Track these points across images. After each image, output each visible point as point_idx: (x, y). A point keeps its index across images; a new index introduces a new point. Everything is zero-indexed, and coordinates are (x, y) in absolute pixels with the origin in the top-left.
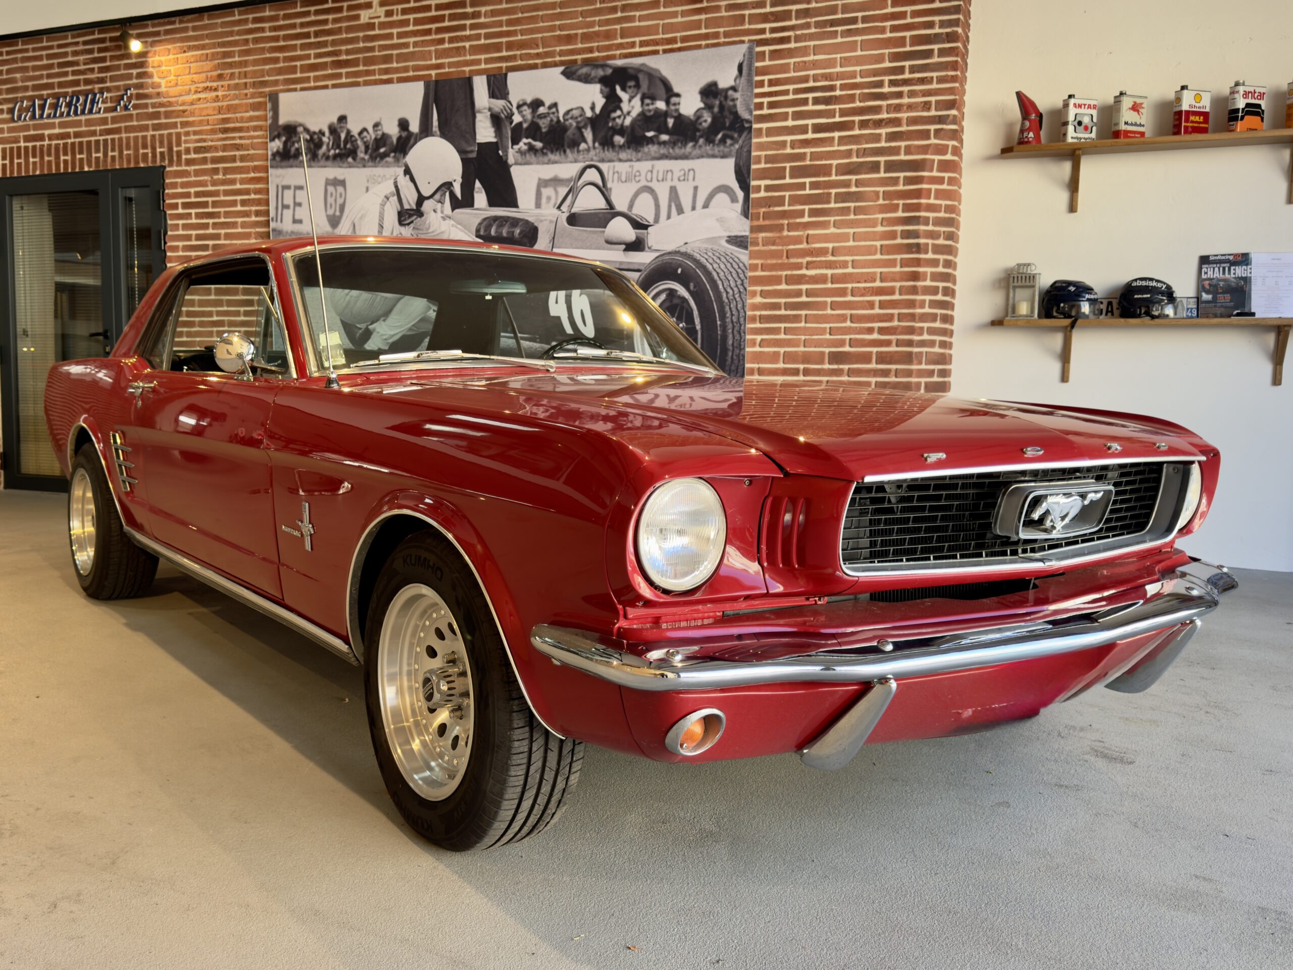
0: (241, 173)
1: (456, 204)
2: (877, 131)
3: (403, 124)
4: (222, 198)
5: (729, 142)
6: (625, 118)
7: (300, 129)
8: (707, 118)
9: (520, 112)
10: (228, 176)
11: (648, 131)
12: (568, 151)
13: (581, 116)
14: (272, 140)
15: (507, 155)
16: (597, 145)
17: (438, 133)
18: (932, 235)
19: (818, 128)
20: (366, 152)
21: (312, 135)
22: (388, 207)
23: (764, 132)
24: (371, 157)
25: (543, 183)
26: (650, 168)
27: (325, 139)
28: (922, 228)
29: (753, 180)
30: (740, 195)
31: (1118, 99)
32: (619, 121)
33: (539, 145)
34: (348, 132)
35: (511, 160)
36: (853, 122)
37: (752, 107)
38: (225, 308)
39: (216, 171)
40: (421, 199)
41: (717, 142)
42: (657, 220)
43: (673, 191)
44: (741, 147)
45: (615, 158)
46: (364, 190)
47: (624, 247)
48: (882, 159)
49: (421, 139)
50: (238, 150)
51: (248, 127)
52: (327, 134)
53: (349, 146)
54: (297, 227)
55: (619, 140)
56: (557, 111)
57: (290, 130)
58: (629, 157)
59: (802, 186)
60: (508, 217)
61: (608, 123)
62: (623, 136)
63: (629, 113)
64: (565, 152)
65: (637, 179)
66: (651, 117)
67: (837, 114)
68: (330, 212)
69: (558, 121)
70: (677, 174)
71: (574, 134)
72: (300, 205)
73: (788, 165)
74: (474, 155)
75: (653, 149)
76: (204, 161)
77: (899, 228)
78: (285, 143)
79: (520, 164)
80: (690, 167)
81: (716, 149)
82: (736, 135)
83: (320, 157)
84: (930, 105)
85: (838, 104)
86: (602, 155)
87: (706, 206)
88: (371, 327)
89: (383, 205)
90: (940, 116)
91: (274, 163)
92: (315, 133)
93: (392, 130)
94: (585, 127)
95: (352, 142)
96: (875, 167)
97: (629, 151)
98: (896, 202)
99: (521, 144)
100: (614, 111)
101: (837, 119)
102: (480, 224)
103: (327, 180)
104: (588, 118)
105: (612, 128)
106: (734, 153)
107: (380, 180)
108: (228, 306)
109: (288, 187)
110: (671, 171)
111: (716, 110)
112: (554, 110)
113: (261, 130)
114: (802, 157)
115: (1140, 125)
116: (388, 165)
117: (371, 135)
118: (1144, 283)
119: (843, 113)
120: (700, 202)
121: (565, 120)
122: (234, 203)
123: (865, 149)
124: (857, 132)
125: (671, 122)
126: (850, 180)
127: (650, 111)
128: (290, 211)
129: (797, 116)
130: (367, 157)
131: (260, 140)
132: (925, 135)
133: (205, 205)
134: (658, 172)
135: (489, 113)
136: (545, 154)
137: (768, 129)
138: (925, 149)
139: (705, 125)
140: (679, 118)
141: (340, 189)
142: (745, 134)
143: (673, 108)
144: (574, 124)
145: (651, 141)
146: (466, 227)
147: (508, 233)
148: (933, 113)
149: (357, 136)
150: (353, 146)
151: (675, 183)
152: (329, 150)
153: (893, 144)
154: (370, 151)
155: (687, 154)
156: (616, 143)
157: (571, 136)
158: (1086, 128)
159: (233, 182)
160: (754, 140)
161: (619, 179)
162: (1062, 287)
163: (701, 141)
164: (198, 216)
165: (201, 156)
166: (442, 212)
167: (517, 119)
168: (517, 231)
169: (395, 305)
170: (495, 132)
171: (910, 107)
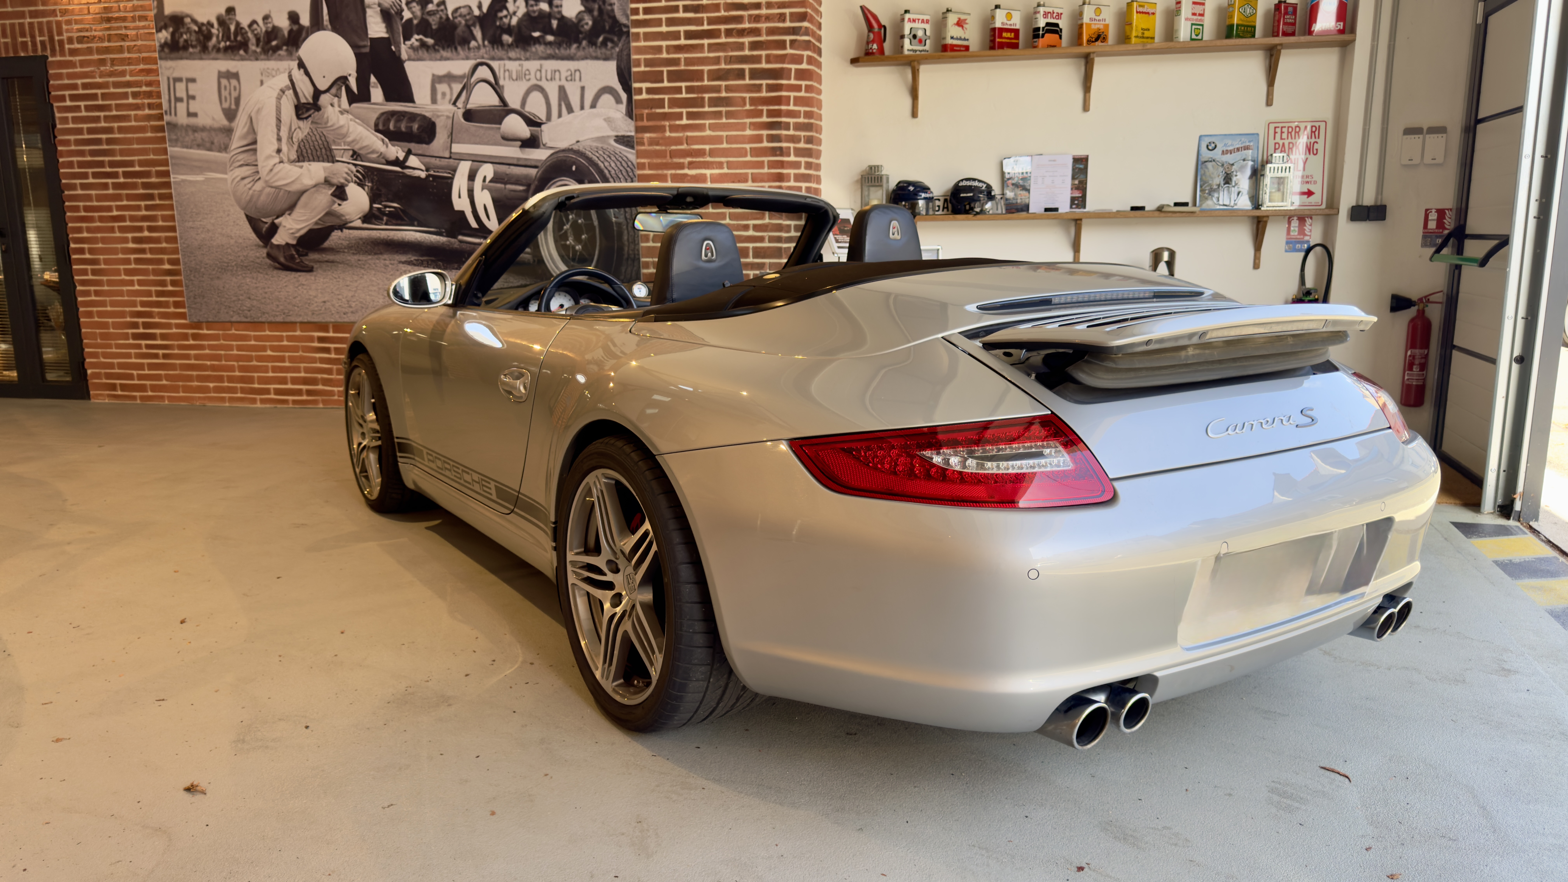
0: (129, 64)
1: (353, 98)
2: (741, 40)
3: (294, 17)
4: (112, 90)
5: (610, 45)
6: (511, 18)
7: (188, 20)
8: (588, 22)
9: (409, 9)
10: (116, 68)
11: (535, 31)
12: (459, 48)
13: (469, 14)
14: (159, 30)
15: (399, 51)
16: (486, 43)
17: (329, 27)
18: (794, 139)
19: (689, 35)
20: (257, 45)
21: (200, 25)
22: (284, 100)
23: (642, 36)
24: (263, 49)
25: (437, 79)
26: (539, 68)
27: (214, 31)
28: (784, 132)
29: (635, 82)
30: (624, 96)
31: (945, 15)
32: (506, 21)
33: (430, 41)
34: (238, 24)
35: (404, 56)
36: (719, 30)
37: (629, 12)
38: (125, 203)
39: (102, 62)
40: (317, 93)
41: (599, 44)
42: (549, 118)
43: (562, 90)
44: (621, 51)
45: (505, 57)
46: (259, 83)
47: (519, 143)
48: (746, 67)
49: (312, 32)
50: (123, 40)
51: (132, 17)
52: (216, 25)
53: (239, 38)
54: (192, 121)
55: (507, 39)
56: (446, 9)
57: (177, 21)
58: (518, 56)
59: (678, 90)
60: (406, 112)
61: (495, 22)
62: (510, 35)
63: (515, 13)
64: (456, 49)
65: (527, 77)
66: (535, 18)
67: (705, 23)
68: (226, 105)
69: (448, 18)
70: (564, 74)
71: (463, 32)
72: (193, 98)
73: (665, 69)
74: (367, 50)
75: (540, 49)
76: (89, 51)
77: (765, 133)
78: (173, 34)
79: (414, 60)
80: (576, 68)
81: (599, 52)
82: (616, 39)
83: (210, 49)
84: (785, 18)
85: (706, 12)
86: (492, 53)
87: (593, 106)
88: (276, 221)
89: (279, 99)
90: (794, 28)
91: (163, 54)
92: (203, 24)
93: (283, 23)
94: (474, 25)
95: (242, 34)
96: (740, 74)
97: (517, 50)
98: (760, 108)
99: (413, 40)
100: (501, 11)
101: (706, 27)
102: (378, 119)
103: (219, 72)
104: (476, 17)
105: (500, 27)
106: (615, 55)
107: (274, 73)
108: (128, 200)
109: (179, 80)
110: (559, 71)
111: (596, 13)
112: (442, 7)
113: (146, 20)
114: (676, 62)
115: (965, 39)
116: (281, 58)
117: (262, 28)
118: (968, 183)
119: (711, 21)
120: (588, 103)
121: (454, 18)
122: (125, 96)
123: (731, 57)
124: (723, 40)
125: (555, 23)
126: (720, 86)
127: (534, 12)
128: (184, 105)
129: (671, 22)
130: (258, 50)
131: (146, 31)
132: (781, 45)
133: (94, 97)
134: (546, 71)
135: (379, 9)
136: (437, 51)
137: (645, 34)
138: (782, 59)
139: (587, 28)
140: (562, 19)
141: (234, 82)
142: (624, 38)
143: (555, 10)
144: (463, 22)
145: (537, 41)
146: (364, 121)
147: (407, 127)
148: (788, 24)
149: (247, 29)
150: (244, 38)
151: (563, 82)
152: (219, 42)
153: (755, 53)
154: (261, 44)
155: (572, 55)
156: (505, 42)
157: (461, 33)
158: (920, 41)
159: (123, 73)
160: (633, 44)
161: (511, 77)
162: (904, 186)
163: (584, 43)
164: (88, 108)
165: (85, 46)
166: (339, 106)
167: (407, 15)
168: (415, 126)
169: (298, 199)
170: (387, 27)
171: (768, 18)
